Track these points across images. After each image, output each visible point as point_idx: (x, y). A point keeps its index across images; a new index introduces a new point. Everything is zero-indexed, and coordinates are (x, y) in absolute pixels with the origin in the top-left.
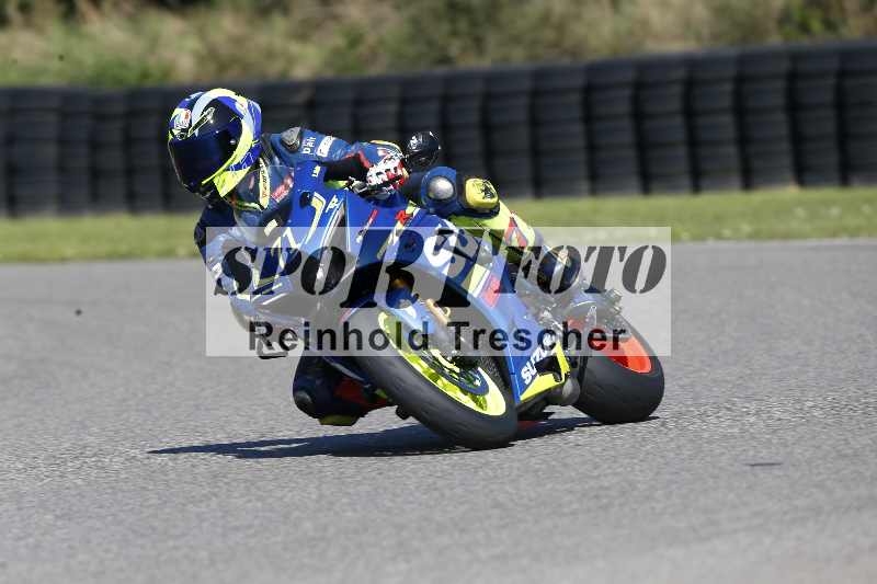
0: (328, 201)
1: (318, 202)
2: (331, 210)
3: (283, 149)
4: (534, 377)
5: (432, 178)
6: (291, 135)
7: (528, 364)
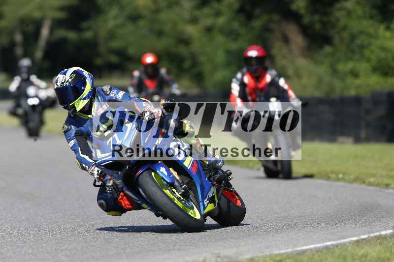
3: (103, 93)
4: (208, 204)
7: (206, 198)
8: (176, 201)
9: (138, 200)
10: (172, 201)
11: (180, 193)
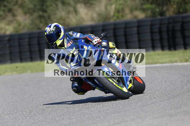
0: (88, 47)
1: (85, 47)
3: (69, 36)
4: (129, 84)
7: (128, 81)
8: (114, 84)
9: (94, 86)
10: (113, 84)
11: (116, 80)
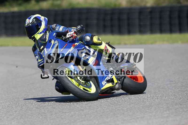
0: (55, 41)
1: (53, 42)
2: (55, 44)
3: (52, 29)
4: (105, 84)
5: (85, 36)
6: (54, 26)
7: (104, 81)
